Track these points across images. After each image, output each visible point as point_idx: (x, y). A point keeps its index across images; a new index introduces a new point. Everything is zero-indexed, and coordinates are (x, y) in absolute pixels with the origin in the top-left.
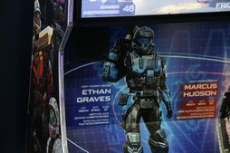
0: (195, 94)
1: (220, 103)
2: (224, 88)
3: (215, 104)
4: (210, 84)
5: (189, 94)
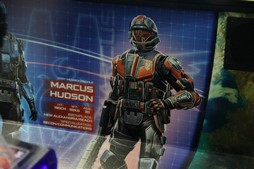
0: (64, 95)
1: (99, 113)
2: (102, 95)
3: (92, 113)
4: (83, 85)
5: (57, 94)
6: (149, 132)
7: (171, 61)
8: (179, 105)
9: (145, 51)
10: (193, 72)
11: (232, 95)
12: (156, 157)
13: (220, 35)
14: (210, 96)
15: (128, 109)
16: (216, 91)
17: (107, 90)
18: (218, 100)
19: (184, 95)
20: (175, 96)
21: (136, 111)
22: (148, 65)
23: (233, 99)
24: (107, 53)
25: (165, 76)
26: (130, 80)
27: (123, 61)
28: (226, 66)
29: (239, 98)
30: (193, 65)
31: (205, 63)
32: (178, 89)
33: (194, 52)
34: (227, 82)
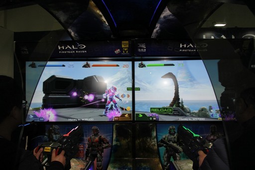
6: (98, 155)
7: (103, 137)
8: (106, 148)
9: (96, 135)
10: (108, 139)
11: (118, 143)
12: (101, 161)
13: (114, 129)
14: (113, 144)
15: (92, 150)
16: (114, 143)
17: (87, 146)
18: (116, 145)
19: (107, 145)
20: (105, 145)
21: (95, 150)
22: (97, 138)
23: (119, 144)
24: (86, 137)
25: (101, 141)
26: (92, 143)
27: (90, 138)
28: (117, 137)
29: (120, 144)
30: (108, 137)
31: (111, 136)
32: (105, 143)
33: (108, 134)
34: (117, 140)
